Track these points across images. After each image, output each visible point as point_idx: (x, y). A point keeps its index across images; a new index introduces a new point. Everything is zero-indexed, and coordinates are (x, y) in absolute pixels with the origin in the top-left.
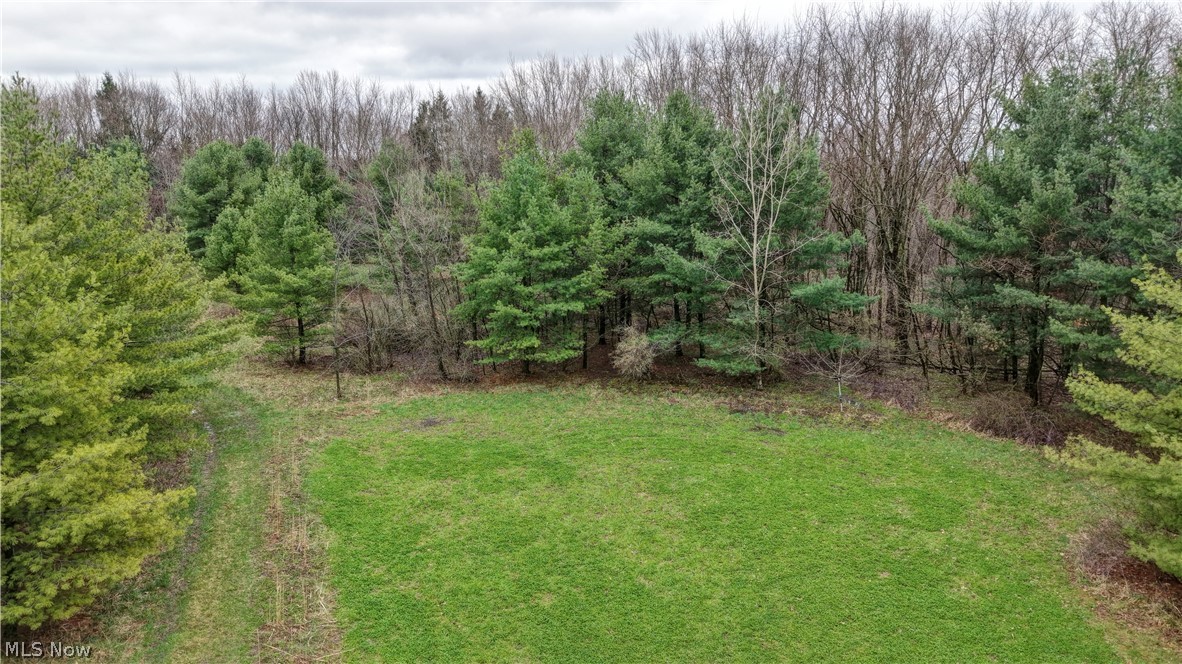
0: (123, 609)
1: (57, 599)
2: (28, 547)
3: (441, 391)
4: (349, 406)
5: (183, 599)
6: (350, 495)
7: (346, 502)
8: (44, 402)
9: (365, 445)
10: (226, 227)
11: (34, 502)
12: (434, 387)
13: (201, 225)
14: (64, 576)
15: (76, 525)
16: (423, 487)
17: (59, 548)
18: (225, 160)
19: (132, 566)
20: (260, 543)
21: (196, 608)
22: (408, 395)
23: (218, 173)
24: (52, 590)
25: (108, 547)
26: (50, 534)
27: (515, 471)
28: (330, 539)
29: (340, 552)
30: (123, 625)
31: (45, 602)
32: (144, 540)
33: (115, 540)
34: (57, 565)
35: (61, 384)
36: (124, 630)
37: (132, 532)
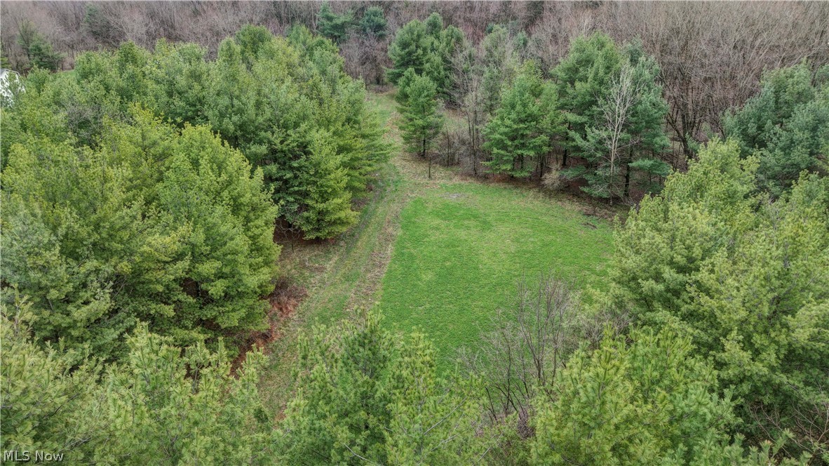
0: (343, 240)
1: (328, 233)
2: (323, 220)
3: (471, 181)
4: (431, 182)
5: (357, 240)
6: (413, 220)
7: (409, 222)
8: (328, 187)
9: (427, 201)
10: (407, 78)
11: (325, 210)
12: (468, 178)
13: (402, 65)
14: (330, 229)
15: (333, 217)
16: (437, 222)
17: (329, 222)
18: (416, 33)
19: (344, 229)
20: (381, 229)
21: (359, 243)
22: (457, 180)
23: (412, 39)
24: (327, 231)
25: (339, 224)
26: (327, 219)
27: (472, 223)
28: (400, 232)
29: (401, 237)
30: (342, 243)
31: (325, 234)
32: (348, 223)
33: (341, 222)
34: (328, 226)
35: (332, 183)
36: (342, 244)
37: (345, 221)
